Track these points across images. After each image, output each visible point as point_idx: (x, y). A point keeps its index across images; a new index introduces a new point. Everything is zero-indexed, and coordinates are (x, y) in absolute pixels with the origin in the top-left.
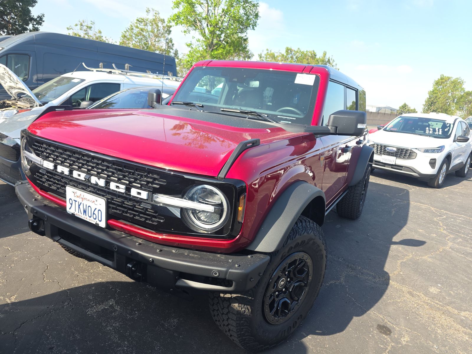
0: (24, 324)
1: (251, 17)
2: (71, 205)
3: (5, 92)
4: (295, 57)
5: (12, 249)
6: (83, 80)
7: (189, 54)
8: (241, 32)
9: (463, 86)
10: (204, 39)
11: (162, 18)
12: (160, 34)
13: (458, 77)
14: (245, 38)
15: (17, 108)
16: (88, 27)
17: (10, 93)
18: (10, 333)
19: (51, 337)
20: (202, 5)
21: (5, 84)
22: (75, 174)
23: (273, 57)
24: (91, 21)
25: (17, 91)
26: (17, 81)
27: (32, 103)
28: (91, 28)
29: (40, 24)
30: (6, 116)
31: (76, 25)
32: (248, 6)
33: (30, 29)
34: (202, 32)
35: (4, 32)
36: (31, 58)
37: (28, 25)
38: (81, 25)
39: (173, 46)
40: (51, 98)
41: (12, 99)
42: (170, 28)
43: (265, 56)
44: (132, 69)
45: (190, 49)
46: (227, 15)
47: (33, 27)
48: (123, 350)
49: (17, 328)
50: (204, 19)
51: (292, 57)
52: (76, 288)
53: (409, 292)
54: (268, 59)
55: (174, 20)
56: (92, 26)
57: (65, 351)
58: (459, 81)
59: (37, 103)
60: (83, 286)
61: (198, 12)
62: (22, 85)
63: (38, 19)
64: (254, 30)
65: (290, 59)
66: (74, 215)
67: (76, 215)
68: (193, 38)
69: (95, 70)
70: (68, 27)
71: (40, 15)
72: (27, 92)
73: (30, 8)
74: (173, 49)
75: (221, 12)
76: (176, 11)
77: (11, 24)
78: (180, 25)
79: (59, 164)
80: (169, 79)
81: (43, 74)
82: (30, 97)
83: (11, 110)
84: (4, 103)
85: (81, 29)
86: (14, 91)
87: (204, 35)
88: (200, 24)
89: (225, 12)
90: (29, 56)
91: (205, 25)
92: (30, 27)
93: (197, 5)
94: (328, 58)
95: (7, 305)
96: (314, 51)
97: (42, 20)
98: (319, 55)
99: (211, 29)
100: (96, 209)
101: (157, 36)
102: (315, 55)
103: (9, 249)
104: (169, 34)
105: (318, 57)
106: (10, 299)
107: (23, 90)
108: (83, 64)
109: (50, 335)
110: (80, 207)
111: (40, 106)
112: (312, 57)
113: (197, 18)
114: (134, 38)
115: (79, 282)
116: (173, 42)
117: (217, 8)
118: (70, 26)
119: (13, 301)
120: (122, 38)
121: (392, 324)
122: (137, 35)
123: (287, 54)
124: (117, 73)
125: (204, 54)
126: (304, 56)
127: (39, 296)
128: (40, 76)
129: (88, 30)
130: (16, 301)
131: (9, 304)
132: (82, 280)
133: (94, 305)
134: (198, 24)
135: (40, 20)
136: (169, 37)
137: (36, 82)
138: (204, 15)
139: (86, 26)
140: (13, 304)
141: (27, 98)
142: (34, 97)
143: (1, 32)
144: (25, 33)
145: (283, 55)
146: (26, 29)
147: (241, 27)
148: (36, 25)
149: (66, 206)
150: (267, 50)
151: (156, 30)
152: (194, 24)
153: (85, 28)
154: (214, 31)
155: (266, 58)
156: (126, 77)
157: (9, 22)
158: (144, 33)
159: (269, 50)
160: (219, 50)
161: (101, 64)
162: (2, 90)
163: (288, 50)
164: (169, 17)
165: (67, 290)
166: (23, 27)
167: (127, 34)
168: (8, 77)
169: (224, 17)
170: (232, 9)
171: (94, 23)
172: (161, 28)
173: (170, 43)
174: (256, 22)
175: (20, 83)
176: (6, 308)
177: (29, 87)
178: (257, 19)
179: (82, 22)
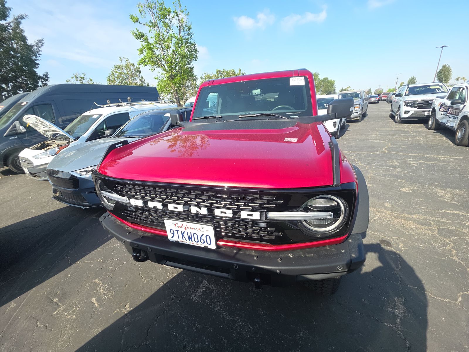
0: (149, 330)
1: (193, 52)
2: (173, 235)
3: (41, 135)
4: (223, 75)
5: (104, 260)
6: (101, 115)
7: (158, 84)
8: (189, 64)
9: (319, 77)
10: (166, 73)
11: (132, 63)
12: (133, 74)
13: (316, 72)
14: (192, 67)
15: (57, 146)
16: (81, 78)
17: (46, 135)
18: (143, 344)
19: (178, 334)
20: (158, 49)
21: (40, 130)
22: (171, 207)
23: (210, 77)
24: (82, 73)
25: (51, 133)
26: (50, 126)
27: (67, 139)
28: (83, 78)
29: (47, 80)
30: (50, 154)
31: (72, 78)
32: (188, 45)
33: (40, 85)
34: (163, 68)
35: (21, 91)
36: (52, 106)
37: (38, 83)
38: (76, 77)
39: (144, 81)
40: (80, 133)
41: (49, 140)
42: (139, 69)
43: (205, 78)
44: (133, 100)
45: (158, 81)
46: (177, 54)
47: (43, 83)
48: (240, 325)
49: (146, 337)
50: (162, 59)
51: (221, 76)
52: (172, 279)
53: (377, 211)
54: (207, 79)
55: (142, 63)
56: (84, 76)
57: (197, 345)
58: (316, 74)
59: (72, 139)
60: (176, 276)
61: (157, 55)
62: (54, 128)
63: (44, 77)
64: (196, 61)
65: (220, 77)
66: (178, 242)
67: (180, 242)
68: (159, 72)
69: (105, 106)
70: (67, 80)
71: (45, 74)
72: (61, 132)
73: (35, 70)
74: (145, 83)
75: (172, 52)
76: (142, 56)
77: (24, 84)
78: (147, 65)
79: (149, 200)
80: (160, 103)
81: (66, 116)
82: (65, 135)
83: (52, 148)
84: (44, 144)
85: (77, 80)
86: (49, 134)
87: (165, 70)
88: (160, 62)
89: (175, 52)
90: (50, 105)
91: (164, 63)
92: (40, 83)
93: (155, 50)
94: (242, 73)
95: (126, 316)
96: (233, 70)
97: (48, 77)
98: (237, 72)
99: (169, 64)
100: (203, 235)
101: (132, 76)
102: (235, 72)
103: (102, 260)
104: (140, 73)
105: (236, 73)
106: (125, 309)
107: (57, 131)
108: (95, 103)
109: (176, 333)
110: (184, 235)
111: (75, 140)
112: (233, 74)
113: (158, 59)
114: (116, 80)
115: (171, 274)
116: (144, 78)
117: (169, 50)
118: (68, 79)
119: (129, 309)
120: (108, 81)
121: (386, 237)
122: (118, 78)
123: (218, 74)
124: (123, 105)
125: (168, 83)
126: (228, 73)
127: (147, 297)
128: (64, 118)
129: (82, 79)
130: (132, 309)
131: (126, 314)
132: (172, 271)
133: (193, 290)
134: (159, 62)
135: (46, 78)
136: (141, 75)
137: (62, 123)
138: (162, 56)
139: (80, 77)
140: (130, 312)
141: (62, 136)
142: (67, 135)
143: (19, 92)
144: (37, 89)
145: (215, 76)
146: (38, 86)
147: (188, 60)
148: (44, 82)
149: (167, 235)
150: (205, 73)
151: (130, 72)
152: (156, 63)
153: (79, 79)
154: (171, 65)
155: (206, 79)
156: (131, 107)
157: (22, 83)
158: (123, 76)
159: (206, 73)
160: (177, 78)
161: (108, 101)
162: (38, 134)
163: (218, 72)
164: (138, 61)
165: (166, 283)
166: (35, 85)
167: (111, 78)
168: (41, 124)
169: (174, 55)
170: (179, 49)
171: (85, 74)
172: (133, 70)
173: (142, 80)
174: (197, 56)
175: (53, 126)
176: (127, 319)
177: (60, 128)
178: (197, 54)
179: (76, 75)
